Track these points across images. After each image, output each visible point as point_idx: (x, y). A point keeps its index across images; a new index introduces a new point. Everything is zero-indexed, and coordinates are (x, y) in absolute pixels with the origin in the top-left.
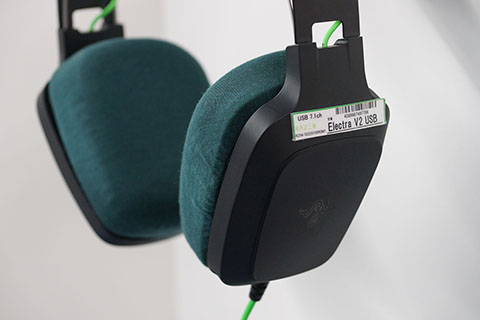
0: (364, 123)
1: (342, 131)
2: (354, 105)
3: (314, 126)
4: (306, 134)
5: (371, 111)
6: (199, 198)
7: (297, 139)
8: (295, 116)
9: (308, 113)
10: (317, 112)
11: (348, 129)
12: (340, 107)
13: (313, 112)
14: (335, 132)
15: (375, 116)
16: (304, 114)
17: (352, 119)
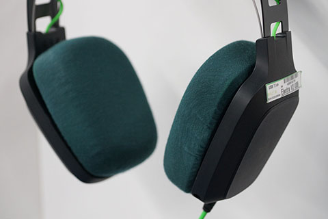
3: (276, 92)
4: (273, 98)
6: (193, 146)
7: (269, 101)
8: (267, 87)
11: (289, 93)
12: (286, 78)
13: (275, 83)
14: (284, 95)
16: (271, 84)
17: (289, 86)
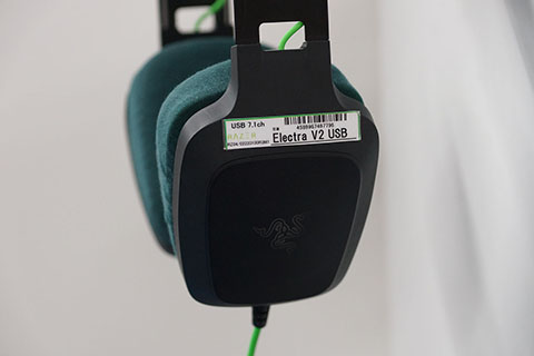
0: (326, 137)
1: (293, 143)
2: (312, 116)
3: (253, 135)
4: (241, 144)
5: (338, 125)
7: (229, 148)
8: (228, 124)
9: (246, 121)
10: (258, 121)
11: (301, 142)
12: (291, 118)
13: (252, 121)
14: (283, 144)
15: (344, 131)
16: (240, 121)
17: (308, 132)
